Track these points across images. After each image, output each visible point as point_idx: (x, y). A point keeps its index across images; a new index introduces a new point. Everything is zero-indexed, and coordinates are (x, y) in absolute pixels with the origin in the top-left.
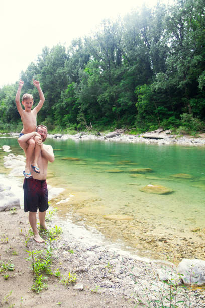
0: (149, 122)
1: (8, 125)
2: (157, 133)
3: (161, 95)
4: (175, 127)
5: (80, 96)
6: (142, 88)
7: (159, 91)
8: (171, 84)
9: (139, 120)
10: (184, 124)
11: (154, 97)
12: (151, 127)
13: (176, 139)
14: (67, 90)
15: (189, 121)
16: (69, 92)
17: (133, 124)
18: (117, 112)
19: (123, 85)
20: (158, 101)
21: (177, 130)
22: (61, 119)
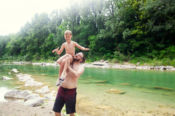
0: (96, 56)
1: (11, 57)
2: (101, 62)
3: (103, 41)
4: (110, 59)
5: (57, 41)
6: (92, 38)
7: (101, 39)
8: (108, 36)
9: (90, 55)
10: (115, 57)
11: (99, 42)
12: (97, 59)
13: (112, 65)
14: (49, 38)
15: (118, 56)
16: (50, 39)
17: (87, 57)
18: (78, 50)
19: (81, 36)
20: (101, 44)
21: (112, 60)
22: (45, 54)
